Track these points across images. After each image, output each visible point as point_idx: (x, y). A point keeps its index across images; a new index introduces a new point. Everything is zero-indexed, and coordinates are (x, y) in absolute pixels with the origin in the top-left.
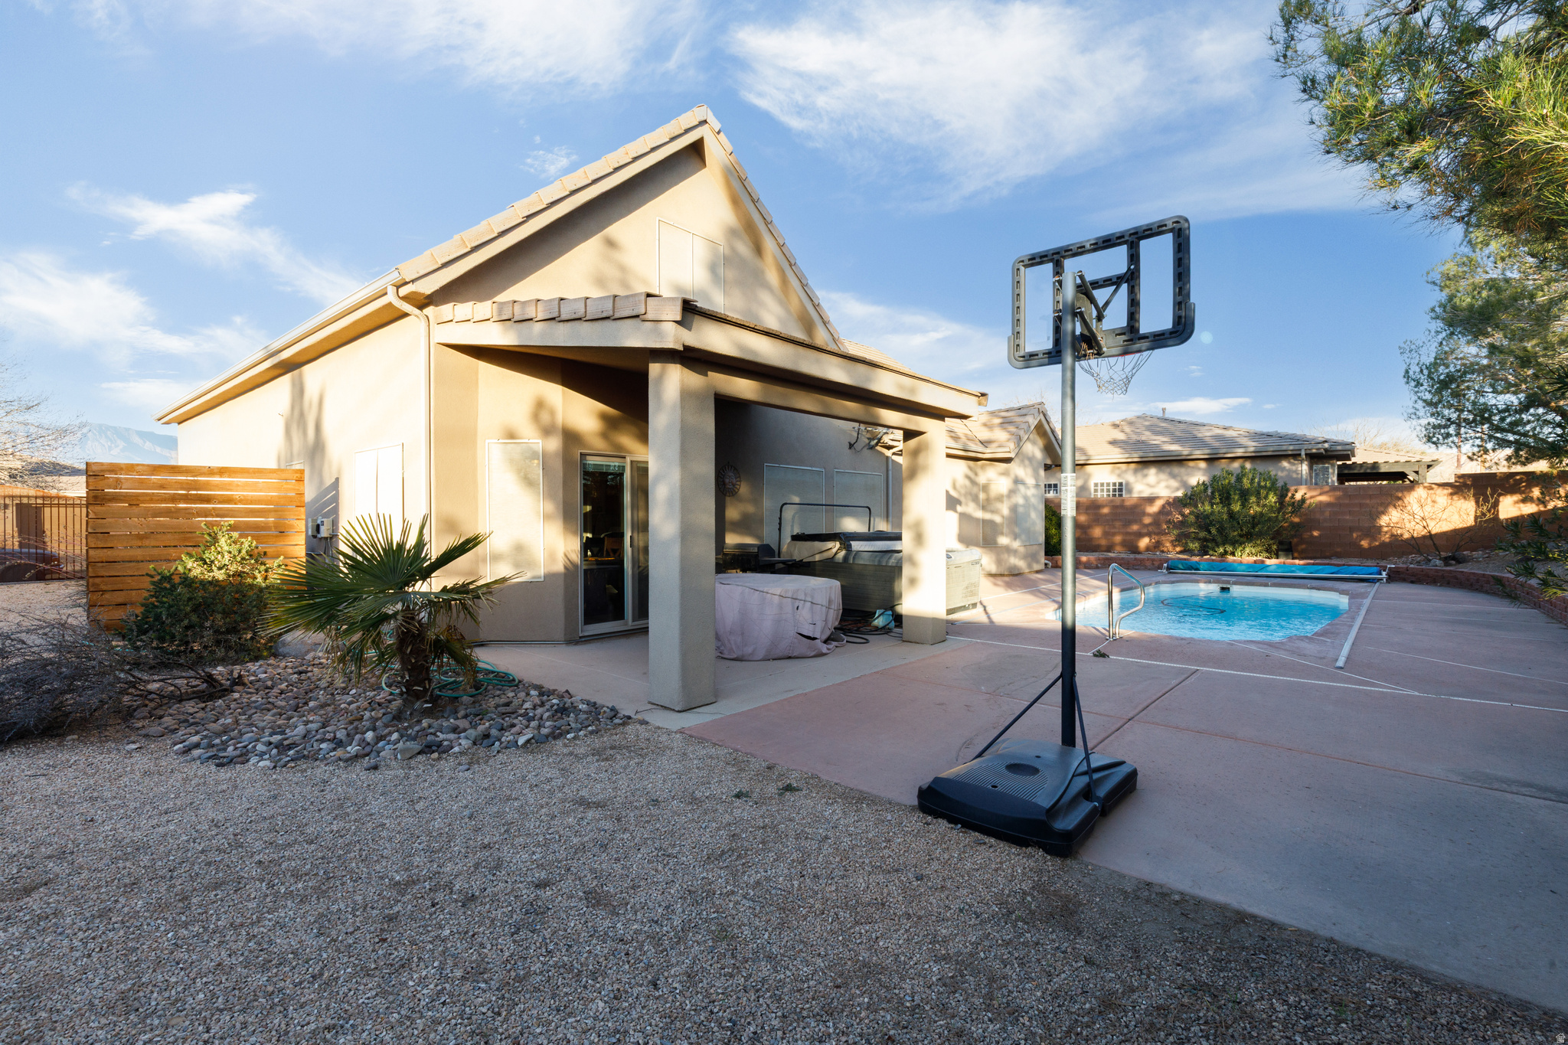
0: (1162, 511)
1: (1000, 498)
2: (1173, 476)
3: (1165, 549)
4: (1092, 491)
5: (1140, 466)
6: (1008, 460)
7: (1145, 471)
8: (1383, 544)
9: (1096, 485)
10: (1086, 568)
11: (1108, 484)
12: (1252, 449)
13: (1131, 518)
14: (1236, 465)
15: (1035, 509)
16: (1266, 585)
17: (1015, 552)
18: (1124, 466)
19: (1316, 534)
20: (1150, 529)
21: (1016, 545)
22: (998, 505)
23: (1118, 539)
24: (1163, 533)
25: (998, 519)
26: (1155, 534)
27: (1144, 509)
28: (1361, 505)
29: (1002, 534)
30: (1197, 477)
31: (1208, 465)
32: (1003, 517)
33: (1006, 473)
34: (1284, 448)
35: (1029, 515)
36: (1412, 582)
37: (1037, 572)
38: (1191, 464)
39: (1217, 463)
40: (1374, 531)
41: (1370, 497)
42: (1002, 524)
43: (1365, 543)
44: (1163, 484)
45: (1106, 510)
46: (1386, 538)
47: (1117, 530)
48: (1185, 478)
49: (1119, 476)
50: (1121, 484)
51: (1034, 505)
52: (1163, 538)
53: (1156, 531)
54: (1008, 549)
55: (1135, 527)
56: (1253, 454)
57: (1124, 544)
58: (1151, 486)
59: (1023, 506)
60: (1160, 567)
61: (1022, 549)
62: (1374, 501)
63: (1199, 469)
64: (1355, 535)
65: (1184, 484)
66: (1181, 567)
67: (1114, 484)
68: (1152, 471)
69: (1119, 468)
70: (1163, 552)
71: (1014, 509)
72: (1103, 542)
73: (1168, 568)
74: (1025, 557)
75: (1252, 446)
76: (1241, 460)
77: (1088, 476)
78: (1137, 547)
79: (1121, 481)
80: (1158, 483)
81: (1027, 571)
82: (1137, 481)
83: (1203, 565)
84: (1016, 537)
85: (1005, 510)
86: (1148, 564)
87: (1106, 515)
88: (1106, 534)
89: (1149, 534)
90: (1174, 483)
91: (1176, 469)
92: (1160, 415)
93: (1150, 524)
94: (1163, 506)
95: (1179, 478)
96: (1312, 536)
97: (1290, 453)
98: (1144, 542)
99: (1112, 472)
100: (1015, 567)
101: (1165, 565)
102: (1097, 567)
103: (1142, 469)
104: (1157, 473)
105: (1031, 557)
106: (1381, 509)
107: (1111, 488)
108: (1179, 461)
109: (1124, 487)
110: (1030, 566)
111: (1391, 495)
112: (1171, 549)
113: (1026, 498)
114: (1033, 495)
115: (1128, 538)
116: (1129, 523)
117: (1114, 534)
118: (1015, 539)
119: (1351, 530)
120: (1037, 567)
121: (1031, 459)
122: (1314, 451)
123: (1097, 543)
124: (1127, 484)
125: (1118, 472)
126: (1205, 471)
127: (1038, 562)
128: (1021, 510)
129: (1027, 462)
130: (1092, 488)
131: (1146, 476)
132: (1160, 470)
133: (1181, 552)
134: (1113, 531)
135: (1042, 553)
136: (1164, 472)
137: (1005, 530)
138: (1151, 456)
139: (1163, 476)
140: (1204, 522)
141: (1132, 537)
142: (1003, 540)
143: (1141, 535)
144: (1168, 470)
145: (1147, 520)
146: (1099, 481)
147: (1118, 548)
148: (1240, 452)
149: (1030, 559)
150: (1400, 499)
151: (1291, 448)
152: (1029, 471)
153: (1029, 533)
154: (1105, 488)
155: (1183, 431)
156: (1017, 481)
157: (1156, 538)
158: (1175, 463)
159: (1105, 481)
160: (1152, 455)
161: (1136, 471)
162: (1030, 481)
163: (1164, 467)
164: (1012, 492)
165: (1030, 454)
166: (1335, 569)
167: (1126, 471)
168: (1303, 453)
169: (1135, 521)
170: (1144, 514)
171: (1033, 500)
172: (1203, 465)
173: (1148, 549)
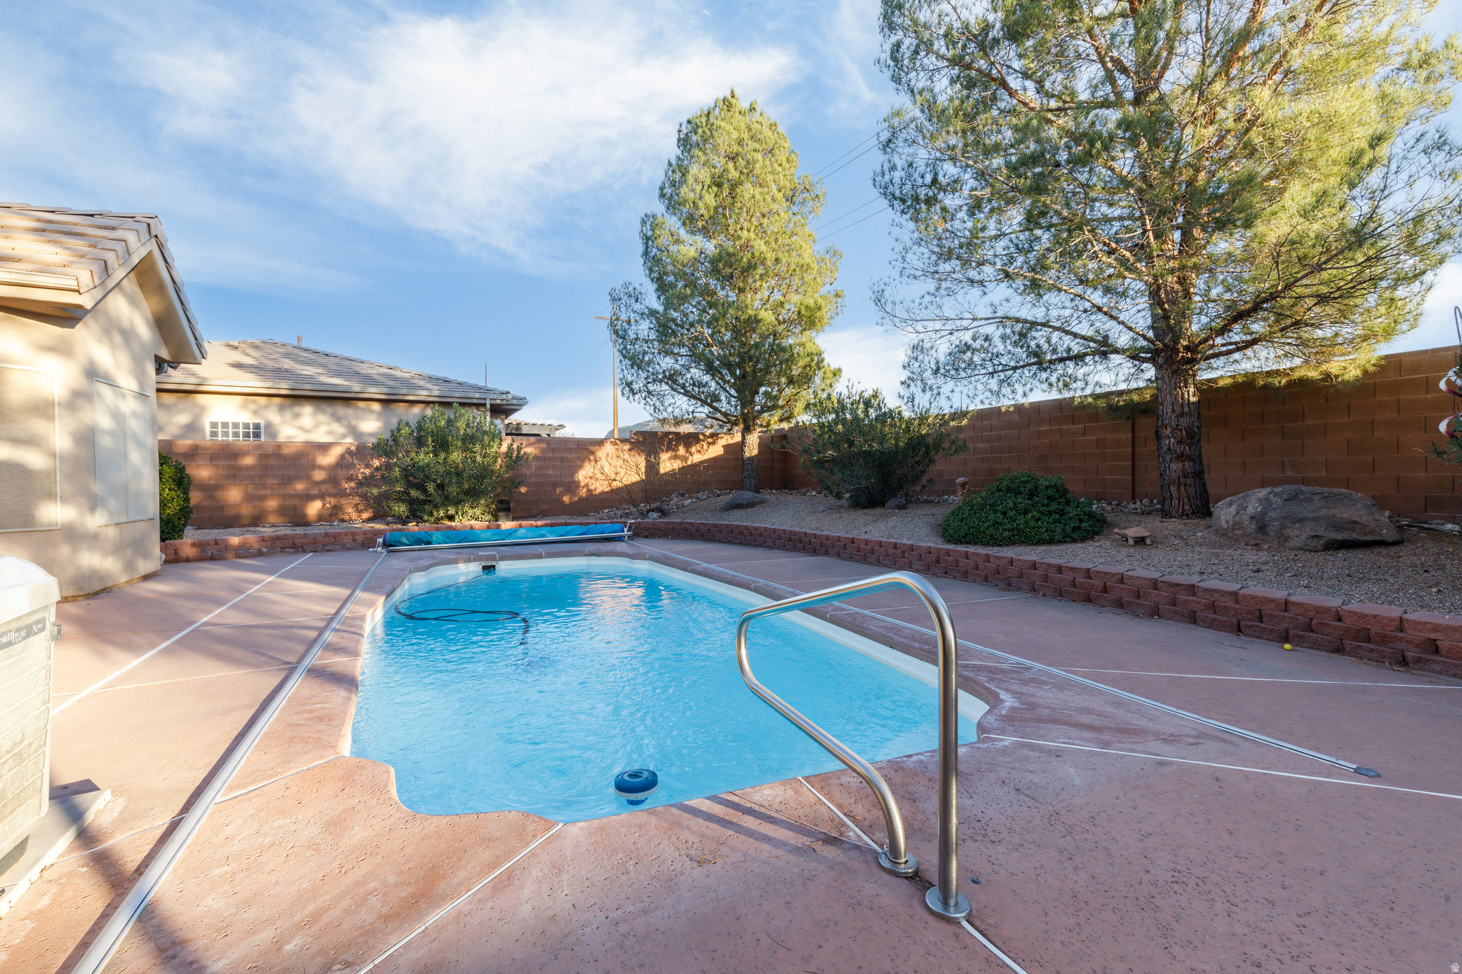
0: (342, 463)
1: (43, 409)
2: (338, 419)
3: (347, 517)
4: (208, 433)
5: (287, 401)
6: (66, 316)
7: (297, 409)
8: (581, 500)
9: (214, 425)
10: (238, 556)
11: (236, 425)
12: (436, 393)
13: (293, 473)
14: (417, 410)
15: (140, 444)
16: (540, 556)
17: (92, 539)
18: (262, 400)
19: (523, 490)
20: (324, 488)
21: (96, 521)
22: (38, 426)
23: (272, 504)
24: (342, 494)
25: (34, 459)
26: (330, 495)
27: (314, 460)
28: (562, 459)
29: (50, 495)
30: (371, 424)
31: (383, 407)
32: (53, 455)
33: (62, 349)
34: (470, 395)
35: (125, 457)
36: (646, 537)
37: (147, 578)
38: (361, 404)
39: (394, 406)
40: (573, 486)
41: (570, 450)
42: (50, 474)
43: (566, 499)
44: (323, 429)
45: (248, 461)
46: (583, 492)
47: (269, 492)
48: (354, 422)
49: (255, 413)
50: (257, 426)
51: (135, 436)
52: (344, 501)
53: (334, 491)
54: (72, 535)
55: (300, 486)
56: (437, 399)
57: (281, 511)
58: (308, 431)
59: (111, 433)
60: (373, 544)
61: (111, 532)
62: (574, 455)
63: (372, 412)
64: (558, 491)
65: (354, 431)
66: (405, 541)
67: (246, 426)
68: (307, 410)
69: (254, 402)
70: (343, 521)
71: (87, 438)
72: (246, 510)
73: (386, 545)
74: (118, 549)
75: (435, 391)
76: (422, 406)
77: (203, 409)
78: (304, 516)
79: (257, 421)
80: (317, 426)
81: (123, 579)
82: (284, 422)
83: (437, 535)
84: (94, 504)
85: (60, 437)
86: (348, 540)
87: (248, 468)
88: (249, 498)
89: (321, 496)
90: (339, 429)
91: (341, 410)
92: (295, 343)
93: (323, 482)
94: (342, 457)
95: (345, 422)
96: (520, 493)
97: (475, 401)
98: (314, 508)
99: (244, 406)
100: (94, 574)
101: (380, 540)
102: (260, 554)
103: (292, 406)
104: (314, 414)
105: (129, 547)
106: (579, 463)
107: (241, 430)
108: (347, 399)
109: (262, 431)
110: (129, 566)
111: (587, 449)
112: (354, 516)
113: (117, 416)
114: (134, 414)
115: (287, 503)
116: (288, 480)
117: (263, 498)
118: (93, 509)
119: (555, 485)
120: (145, 566)
121: (127, 335)
122: (498, 402)
123: (233, 512)
124: (269, 426)
125: (252, 407)
126: (380, 416)
127: (147, 556)
128: (105, 442)
129: (118, 338)
130: (208, 429)
131: (297, 416)
132: (318, 410)
133: (369, 520)
134: (262, 492)
135: (156, 536)
136: (324, 412)
137: (60, 486)
138: (307, 388)
139: (322, 418)
140: (415, 477)
141: (295, 502)
142: (55, 513)
143: (309, 498)
144: (330, 410)
145: (319, 476)
146: (220, 419)
147: (272, 519)
148: (423, 395)
149: (129, 552)
150: (593, 453)
151: (477, 395)
152: (124, 359)
153: (125, 493)
154: (230, 430)
155: (338, 364)
156: (93, 373)
157: (333, 501)
158: (340, 402)
159: (230, 420)
160: (309, 387)
161: (281, 408)
162: (128, 382)
163: (324, 406)
164: (79, 398)
165: (126, 324)
166: (584, 529)
167: (266, 407)
168: (488, 403)
169: (299, 478)
170: (315, 467)
171: (134, 425)
172: (376, 407)
173: (321, 518)
